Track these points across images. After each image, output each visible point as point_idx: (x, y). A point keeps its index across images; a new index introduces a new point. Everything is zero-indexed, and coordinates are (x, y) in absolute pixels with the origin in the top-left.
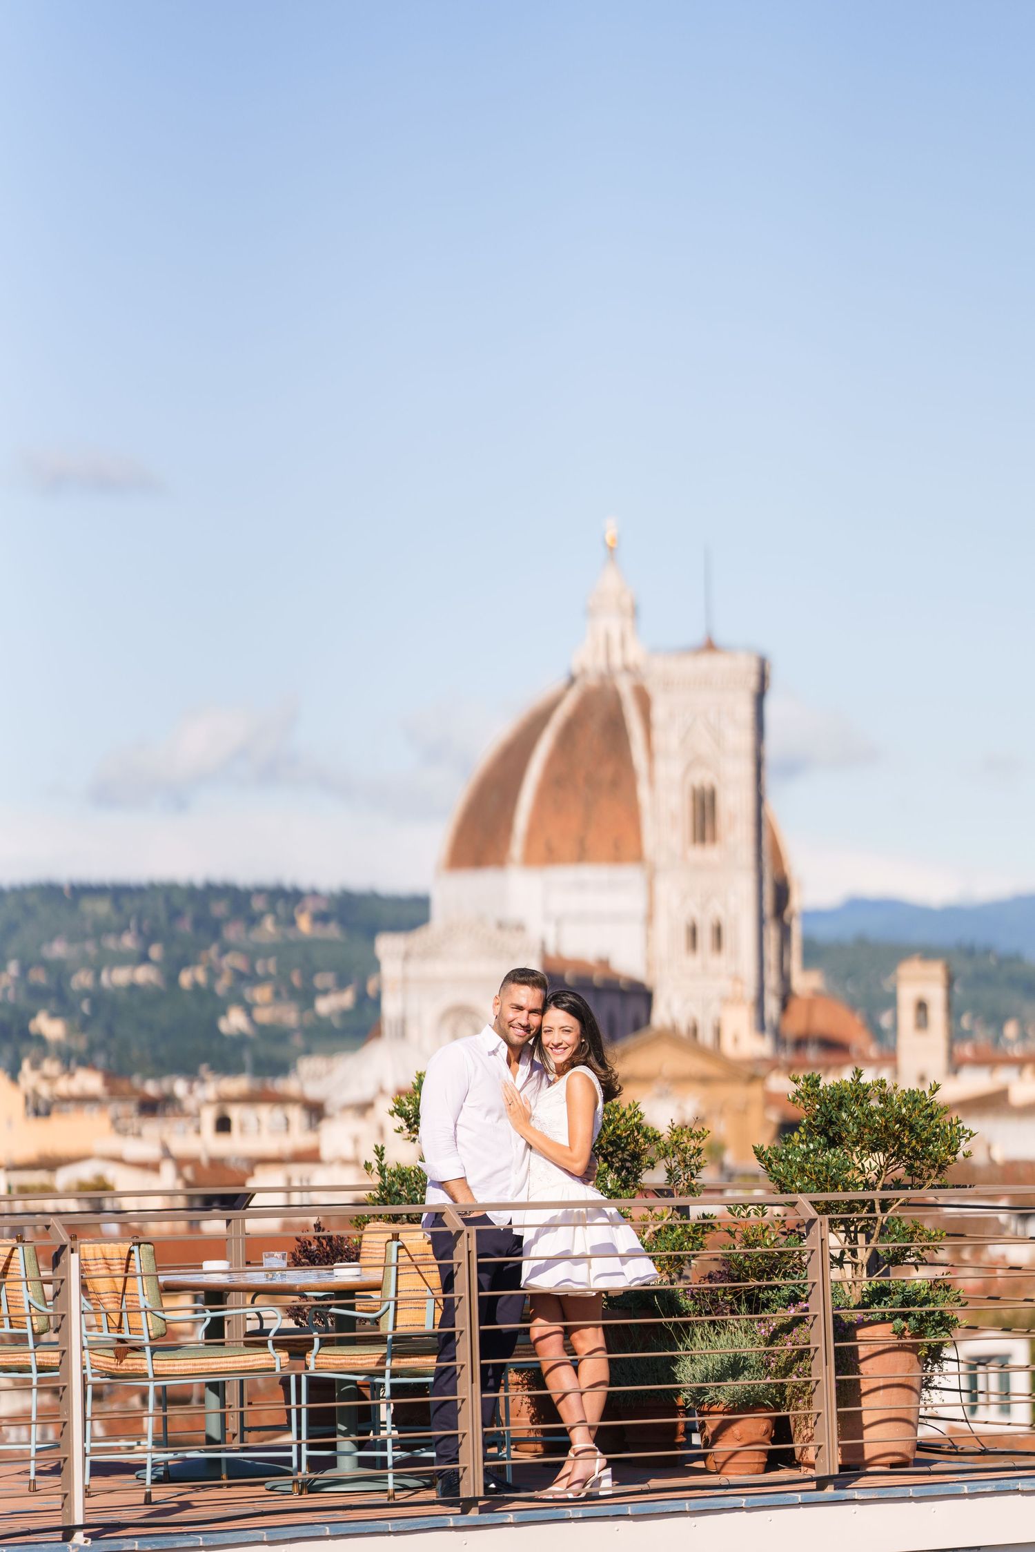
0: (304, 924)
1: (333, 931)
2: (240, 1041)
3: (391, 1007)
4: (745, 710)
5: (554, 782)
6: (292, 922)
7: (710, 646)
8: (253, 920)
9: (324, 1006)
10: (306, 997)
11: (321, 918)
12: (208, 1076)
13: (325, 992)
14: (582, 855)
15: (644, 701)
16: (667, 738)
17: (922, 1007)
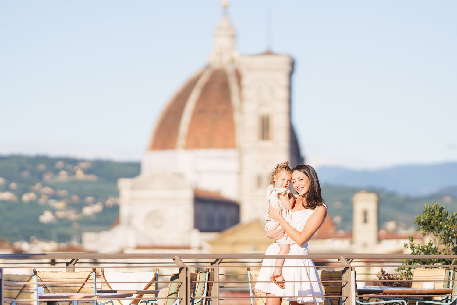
0: (80, 175)
1: (92, 177)
2: (50, 226)
3: (124, 211)
4: (283, 80)
5: (199, 112)
6: (74, 173)
7: (269, 53)
8: (57, 172)
9: (88, 211)
10: (79, 207)
11: (88, 172)
12: (36, 241)
13: (87, 205)
14: (210, 145)
15: (238, 76)
16: (248, 93)
17: (365, 213)
